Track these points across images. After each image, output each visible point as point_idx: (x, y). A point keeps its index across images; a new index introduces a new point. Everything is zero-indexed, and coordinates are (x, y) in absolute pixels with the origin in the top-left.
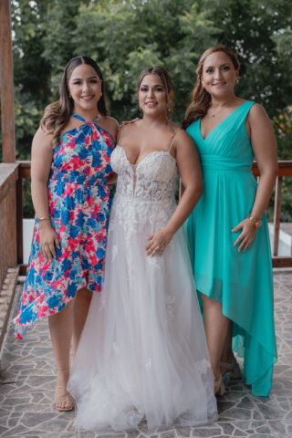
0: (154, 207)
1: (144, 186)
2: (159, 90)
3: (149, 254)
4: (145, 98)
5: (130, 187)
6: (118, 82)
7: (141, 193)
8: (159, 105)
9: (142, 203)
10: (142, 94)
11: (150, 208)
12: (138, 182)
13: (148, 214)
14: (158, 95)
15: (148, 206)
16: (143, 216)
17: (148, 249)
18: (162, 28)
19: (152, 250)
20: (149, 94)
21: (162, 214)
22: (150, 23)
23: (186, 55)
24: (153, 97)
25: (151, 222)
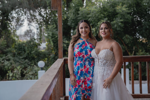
0: (106, 69)
1: (101, 62)
2: (107, 29)
3: (104, 87)
4: (102, 32)
5: (97, 62)
6: (95, 31)
7: (101, 64)
8: (107, 34)
9: (101, 68)
10: (101, 31)
11: (104, 70)
12: (100, 61)
13: (103, 72)
14: (106, 30)
15: (104, 69)
16: (102, 73)
17: (104, 85)
18: (109, 12)
19: (105, 86)
20: (103, 30)
21: (109, 72)
22: (105, 11)
23: (118, 20)
24: (104, 31)
25: (105, 75)
